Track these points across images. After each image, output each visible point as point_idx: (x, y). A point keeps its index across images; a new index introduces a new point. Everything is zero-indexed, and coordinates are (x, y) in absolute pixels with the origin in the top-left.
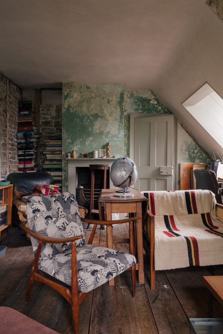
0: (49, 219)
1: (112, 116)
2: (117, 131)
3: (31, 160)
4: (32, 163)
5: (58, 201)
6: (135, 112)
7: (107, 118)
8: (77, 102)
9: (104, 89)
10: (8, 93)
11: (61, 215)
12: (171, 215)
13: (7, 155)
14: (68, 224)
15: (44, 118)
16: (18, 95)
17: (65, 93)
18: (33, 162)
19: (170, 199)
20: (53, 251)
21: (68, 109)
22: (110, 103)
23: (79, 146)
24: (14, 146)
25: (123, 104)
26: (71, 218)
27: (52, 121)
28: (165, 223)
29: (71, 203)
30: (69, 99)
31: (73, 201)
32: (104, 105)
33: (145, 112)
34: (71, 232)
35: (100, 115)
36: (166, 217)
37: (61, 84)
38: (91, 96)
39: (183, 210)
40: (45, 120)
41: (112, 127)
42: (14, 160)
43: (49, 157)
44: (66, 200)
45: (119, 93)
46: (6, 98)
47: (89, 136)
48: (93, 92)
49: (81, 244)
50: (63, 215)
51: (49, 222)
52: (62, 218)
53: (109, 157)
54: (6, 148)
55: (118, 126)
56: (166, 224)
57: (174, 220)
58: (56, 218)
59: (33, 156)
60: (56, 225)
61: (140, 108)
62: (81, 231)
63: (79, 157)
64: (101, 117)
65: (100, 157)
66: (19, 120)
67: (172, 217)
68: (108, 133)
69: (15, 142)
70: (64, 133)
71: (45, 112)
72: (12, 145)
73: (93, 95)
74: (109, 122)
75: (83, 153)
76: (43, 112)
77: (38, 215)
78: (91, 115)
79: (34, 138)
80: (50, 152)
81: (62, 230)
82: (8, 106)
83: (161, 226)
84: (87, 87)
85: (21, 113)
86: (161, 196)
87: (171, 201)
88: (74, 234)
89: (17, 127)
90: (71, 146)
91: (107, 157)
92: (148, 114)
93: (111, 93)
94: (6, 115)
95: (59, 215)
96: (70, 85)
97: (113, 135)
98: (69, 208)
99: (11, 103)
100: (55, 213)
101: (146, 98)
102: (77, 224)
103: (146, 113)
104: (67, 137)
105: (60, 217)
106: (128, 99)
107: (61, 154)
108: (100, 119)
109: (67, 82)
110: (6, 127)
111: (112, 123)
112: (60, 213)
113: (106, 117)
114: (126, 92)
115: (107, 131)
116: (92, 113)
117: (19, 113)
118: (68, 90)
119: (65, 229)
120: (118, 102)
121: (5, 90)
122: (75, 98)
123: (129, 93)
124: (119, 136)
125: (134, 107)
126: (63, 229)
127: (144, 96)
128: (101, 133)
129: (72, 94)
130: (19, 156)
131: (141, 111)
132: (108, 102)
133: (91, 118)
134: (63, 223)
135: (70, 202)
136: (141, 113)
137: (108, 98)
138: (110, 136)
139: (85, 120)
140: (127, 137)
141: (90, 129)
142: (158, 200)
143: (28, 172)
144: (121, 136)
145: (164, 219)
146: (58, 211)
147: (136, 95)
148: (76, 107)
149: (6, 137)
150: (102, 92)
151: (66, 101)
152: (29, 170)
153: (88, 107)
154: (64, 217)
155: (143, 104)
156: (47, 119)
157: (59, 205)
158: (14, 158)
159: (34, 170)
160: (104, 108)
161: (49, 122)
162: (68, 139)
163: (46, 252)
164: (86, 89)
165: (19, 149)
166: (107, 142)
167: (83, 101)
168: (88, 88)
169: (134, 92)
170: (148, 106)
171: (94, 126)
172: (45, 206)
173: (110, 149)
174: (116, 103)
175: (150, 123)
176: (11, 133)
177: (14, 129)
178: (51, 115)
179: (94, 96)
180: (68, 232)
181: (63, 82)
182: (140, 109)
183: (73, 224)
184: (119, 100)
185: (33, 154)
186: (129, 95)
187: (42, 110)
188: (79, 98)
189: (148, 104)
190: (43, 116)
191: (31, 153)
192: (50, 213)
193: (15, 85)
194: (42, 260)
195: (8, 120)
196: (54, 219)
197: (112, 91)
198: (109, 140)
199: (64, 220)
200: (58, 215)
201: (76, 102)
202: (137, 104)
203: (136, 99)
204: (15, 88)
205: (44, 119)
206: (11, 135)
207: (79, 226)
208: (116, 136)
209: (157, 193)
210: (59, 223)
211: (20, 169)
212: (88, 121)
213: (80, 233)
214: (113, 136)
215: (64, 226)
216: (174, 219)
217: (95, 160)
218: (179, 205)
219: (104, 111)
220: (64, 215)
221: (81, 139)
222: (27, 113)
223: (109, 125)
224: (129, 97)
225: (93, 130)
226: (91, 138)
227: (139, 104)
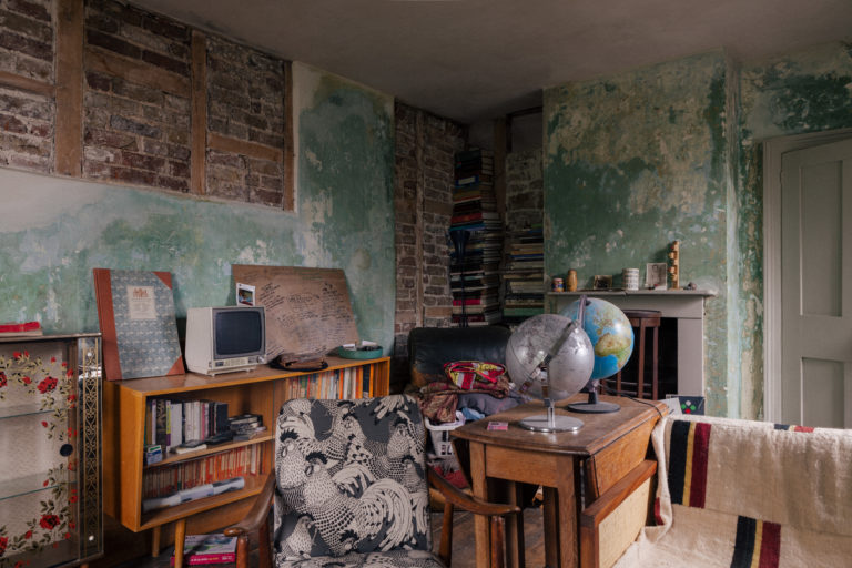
0: (318, 460)
1: (684, 158)
2: (703, 204)
3: (477, 295)
4: (479, 304)
5: (356, 418)
6: (783, 133)
7: (667, 168)
8: (580, 136)
9: (659, 81)
10: (422, 142)
11: (354, 456)
12: (771, 521)
13: (417, 286)
14: (372, 483)
15: (515, 188)
16: (453, 141)
17: (551, 117)
18: (482, 301)
19: (775, 456)
20: (313, 546)
21: (558, 158)
22: (678, 119)
23: (587, 257)
24: (440, 262)
25: (723, 115)
26: (387, 467)
27: (532, 193)
28: (736, 548)
29: (395, 425)
30: (559, 131)
31: (405, 421)
32: (658, 131)
33: (827, 127)
34: (379, 505)
35: (647, 160)
36: (745, 527)
37: (539, 94)
38: (618, 109)
39: (831, 512)
40: (516, 194)
41: (684, 194)
42: (437, 297)
43: (515, 287)
44: (380, 416)
45: (706, 83)
46: (413, 154)
47: (615, 226)
48: (624, 97)
49: (407, 543)
50: (362, 455)
51: (317, 468)
52: (356, 464)
53: (675, 287)
54: (415, 269)
55: (705, 188)
56: (735, 553)
57: (782, 545)
58: (336, 462)
59: (482, 285)
60: (333, 479)
61: (804, 115)
62: (414, 509)
63: (587, 286)
64: (651, 167)
65: (646, 285)
66: (454, 200)
67: (772, 531)
68: (674, 211)
69: (444, 253)
70: (547, 224)
71: (517, 171)
72: (433, 260)
73: (625, 105)
74: (675, 180)
75: (599, 277)
76: (512, 172)
77: (291, 448)
78: (621, 166)
79: (483, 240)
80: (518, 274)
81: (349, 495)
82: (419, 173)
83: (716, 553)
84: (606, 86)
85: (461, 182)
86: (740, 439)
87: (778, 466)
88: (387, 513)
89: (449, 217)
90: (566, 256)
91: (669, 287)
92: (839, 130)
93: (680, 88)
94: (415, 194)
95: (350, 453)
96: (562, 92)
97: (690, 218)
98: (386, 439)
99: (430, 163)
100: (338, 447)
101: (829, 75)
102: (402, 487)
103: (829, 129)
104: (555, 233)
105: (349, 461)
106: (757, 95)
107: (542, 279)
108: (646, 172)
109: (553, 86)
110: (414, 220)
111: (686, 182)
112: (353, 449)
113: (665, 166)
114: (748, 74)
115: (670, 207)
116: (623, 158)
117: (457, 184)
118: (557, 106)
119: (358, 493)
120: (706, 111)
121: (410, 137)
122: (574, 124)
123: (758, 73)
124: (709, 218)
125: (780, 116)
126: (353, 493)
127: (820, 71)
128: (651, 215)
129: (567, 116)
130: (453, 285)
131: (806, 126)
132: (672, 119)
133: (621, 173)
134: (358, 478)
135: (393, 422)
136: (807, 131)
137: (671, 107)
138: (680, 220)
139: (603, 181)
140: (753, 218)
141: (618, 206)
142: (723, 453)
143: (471, 324)
144: (716, 217)
145: (734, 529)
146: (349, 444)
147: (784, 72)
148: (578, 148)
149: (414, 243)
150: (650, 92)
151: (553, 136)
152: (473, 321)
153: (612, 143)
154: (365, 461)
155: (814, 100)
156: (521, 190)
157: (355, 427)
158: (440, 291)
159: (484, 321)
160: (657, 138)
161: (526, 196)
162: (558, 238)
163: (293, 542)
164: (604, 92)
165: (453, 269)
166: (671, 239)
167: (598, 128)
168: (610, 88)
169: (779, 67)
170: (837, 103)
171: (628, 195)
172: (312, 428)
173: (677, 262)
174: (699, 117)
175: (841, 162)
176: (430, 233)
177: (438, 222)
178: (530, 178)
179: (628, 109)
180: (366, 504)
181: (545, 88)
182: (805, 120)
183: (389, 484)
184: (706, 106)
185: (483, 282)
186: (760, 78)
187: (511, 169)
188: (585, 123)
189: (836, 97)
190: (512, 183)
191: (477, 277)
192: (323, 447)
193: (440, 118)
194: (284, 560)
195: (418, 205)
196: (331, 463)
197: (682, 84)
198: (676, 236)
199: (365, 469)
200: (346, 454)
201: (576, 136)
202: (790, 103)
203: (788, 87)
204: (443, 126)
205: (514, 190)
206: (430, 237)
207: (407, 493)
208: (699, 220)
209: (725, 428)
210: (346, 476)
211: (455, 318)
212: (613, 182)
213: (407, 513)
214: (689, 222)
215: (357, 486)
216: (782, 539)
217: (627, 295)
218: (814, 486)
219: (659, 146)
220: (364, 457)
221: (593, 238)
222: (472, 180)
223: (676, 189)
224: (758, 87)
225: (629, 207)
226: (621, 232)
227: (801, 102)
